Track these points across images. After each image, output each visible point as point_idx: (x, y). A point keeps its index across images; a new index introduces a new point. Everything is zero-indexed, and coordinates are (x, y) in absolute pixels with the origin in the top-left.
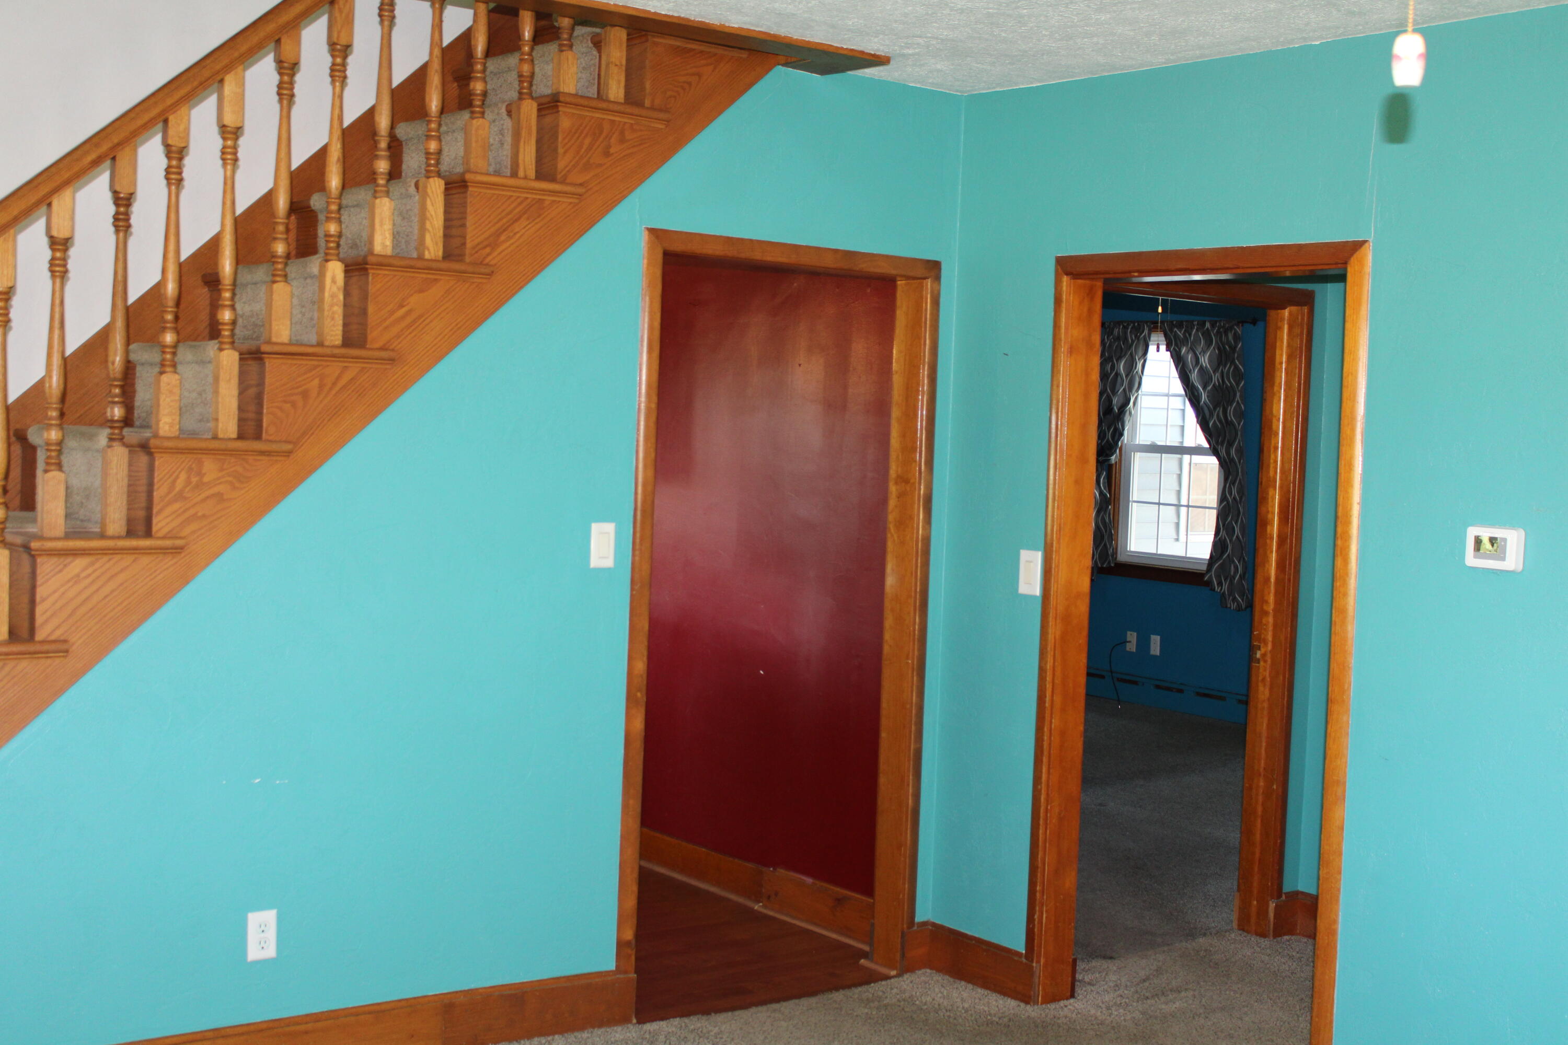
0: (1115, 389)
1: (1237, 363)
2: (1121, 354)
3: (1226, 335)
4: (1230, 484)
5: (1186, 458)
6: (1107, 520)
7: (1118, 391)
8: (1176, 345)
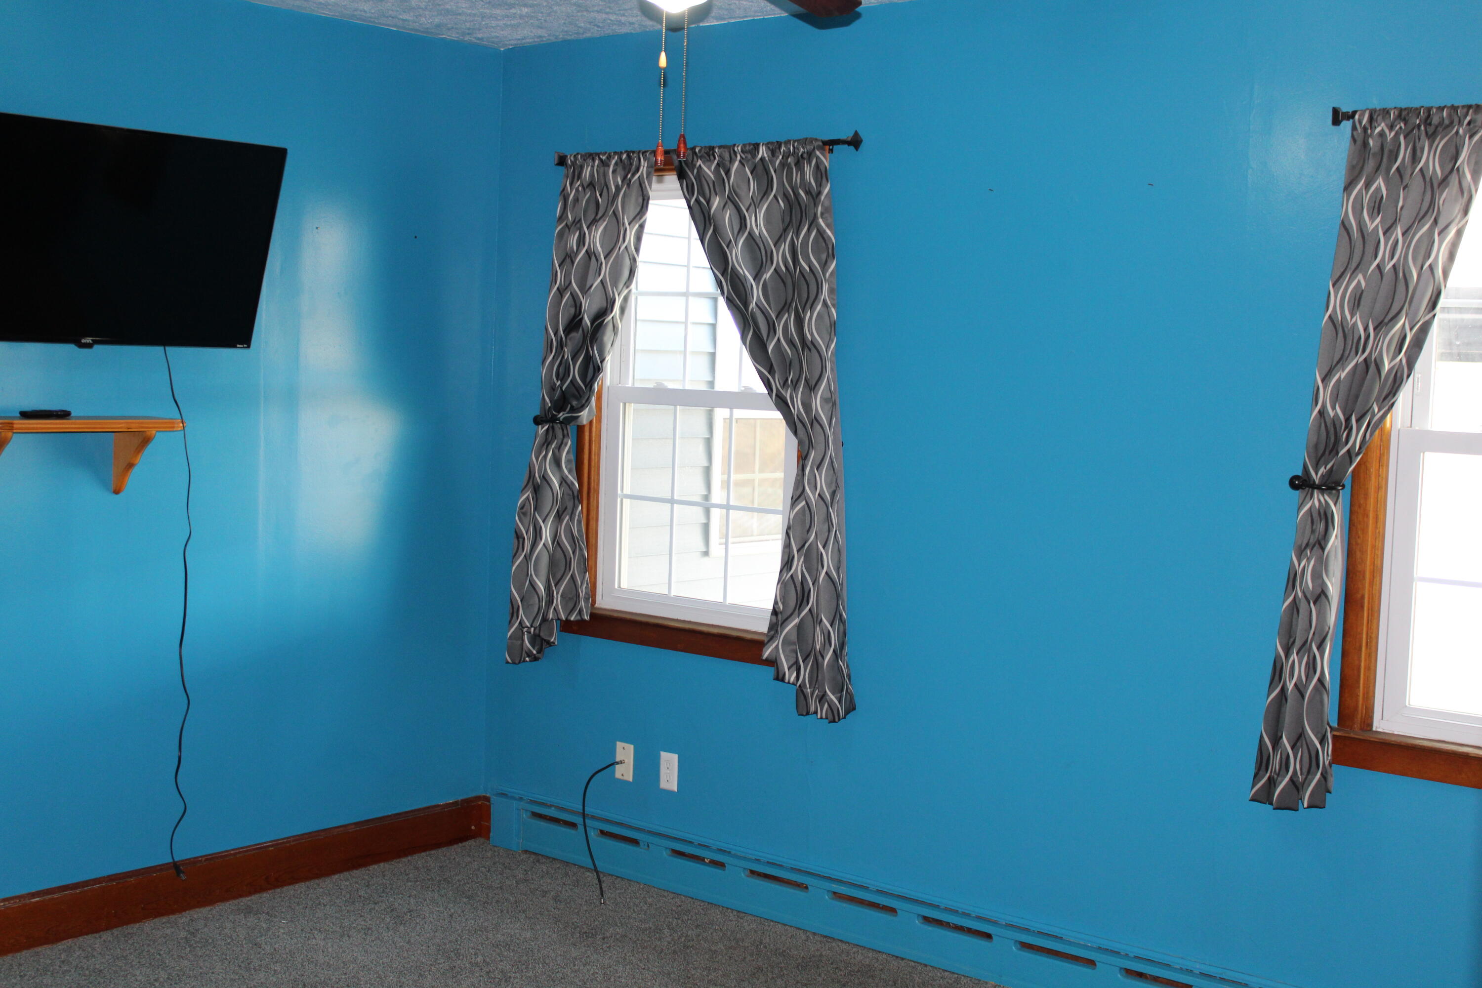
0: (585, 285)
1: (823, 224)
2: (597, 214)
3: (800, 169)
4: (812, 468)
5: (720, 414)
6: (576, 533)
7: (591, 286)
8: (701, 192)
